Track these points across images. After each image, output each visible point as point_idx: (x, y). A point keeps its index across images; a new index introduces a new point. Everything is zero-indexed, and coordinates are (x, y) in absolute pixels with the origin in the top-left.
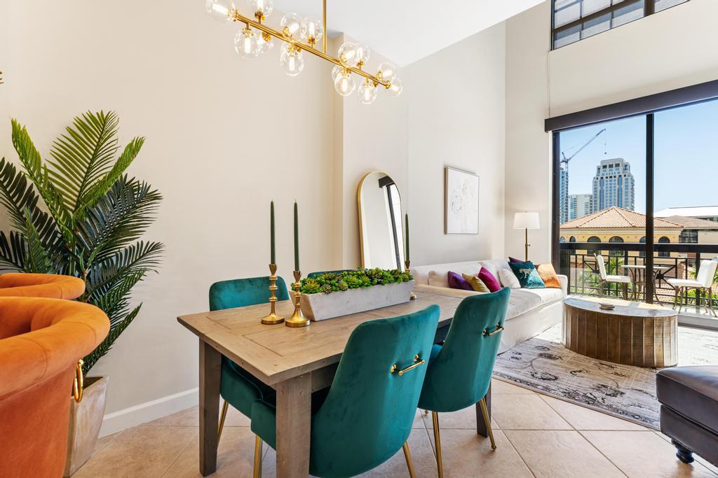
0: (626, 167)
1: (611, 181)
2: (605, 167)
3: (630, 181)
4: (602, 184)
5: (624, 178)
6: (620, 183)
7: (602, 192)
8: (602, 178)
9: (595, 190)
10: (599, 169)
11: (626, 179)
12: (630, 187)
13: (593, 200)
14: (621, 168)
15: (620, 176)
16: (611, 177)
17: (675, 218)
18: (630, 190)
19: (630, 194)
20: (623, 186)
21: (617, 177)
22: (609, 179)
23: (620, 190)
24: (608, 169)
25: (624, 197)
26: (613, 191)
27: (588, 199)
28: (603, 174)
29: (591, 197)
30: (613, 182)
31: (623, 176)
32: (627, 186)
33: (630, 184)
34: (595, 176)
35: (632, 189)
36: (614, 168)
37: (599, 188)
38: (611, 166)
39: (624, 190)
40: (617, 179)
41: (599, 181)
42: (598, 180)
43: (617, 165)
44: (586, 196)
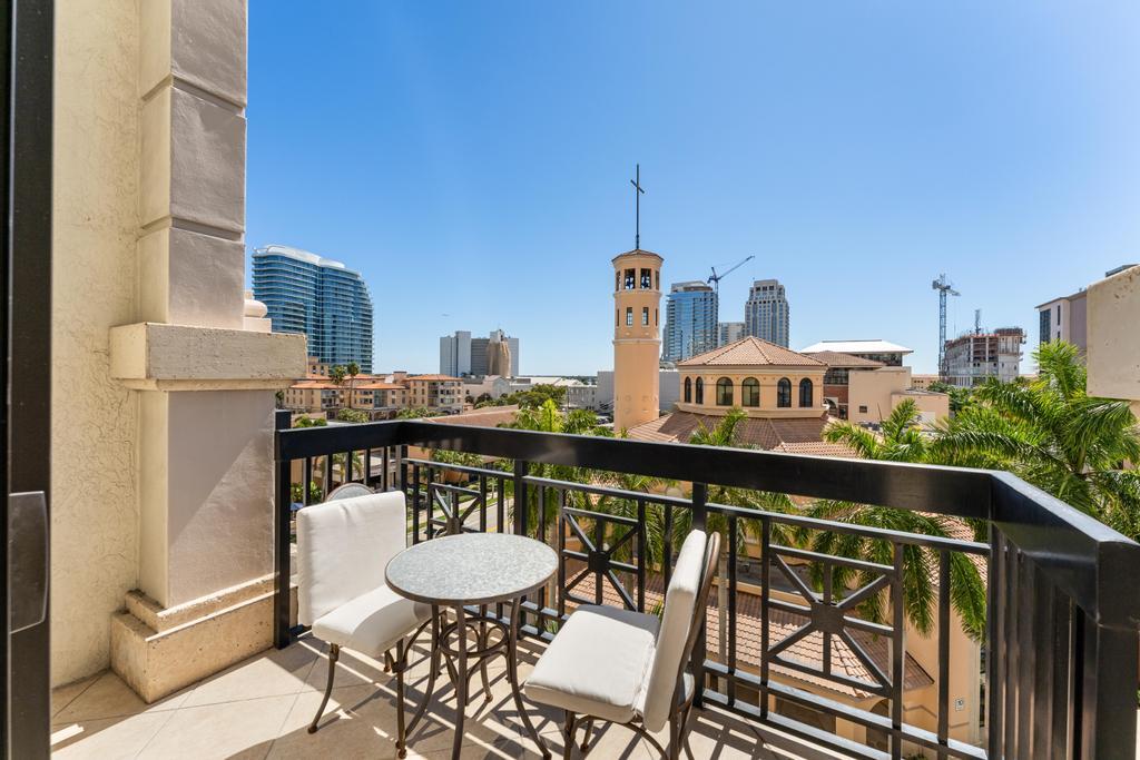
0: (781, 291)
1: (764, 307)
2: (758, 289)
3: (784, 308)
4: (755, 312)
5: (778, 304)
6: (774, 310)
7: (755, 319)
8: (755, 303)
9: (748, 317)
10: (752, 291)
11: (781, 306)
12: (784, 315)
13: (745, 327)
14: (775, 292)
15: (774, 301)
16: (764, 302)
17: (827, 354)
18: (784, 319)
19: (784, 324)
20: (778, 314)
21: (771, 302)
22: (762, 305)
23: (774, 318)
24: (761, 292)
25: (778, 327)
26: (767, 320)
27: (739, 329)
28: (756, 299)
29: (743, 325)
30: (767, 309)
31: (777, 302)
32: (781, 314)
33: (784, 312)
34: (748, 300)
35: (787, 318)
36: (768, 292)
37: (752, 315)
38: (765, 289)
39: (778, 320)
40: (771, 304)
41: (752, 307)
42: (751, 305)
43: (772, 288)
44: (738, 325)
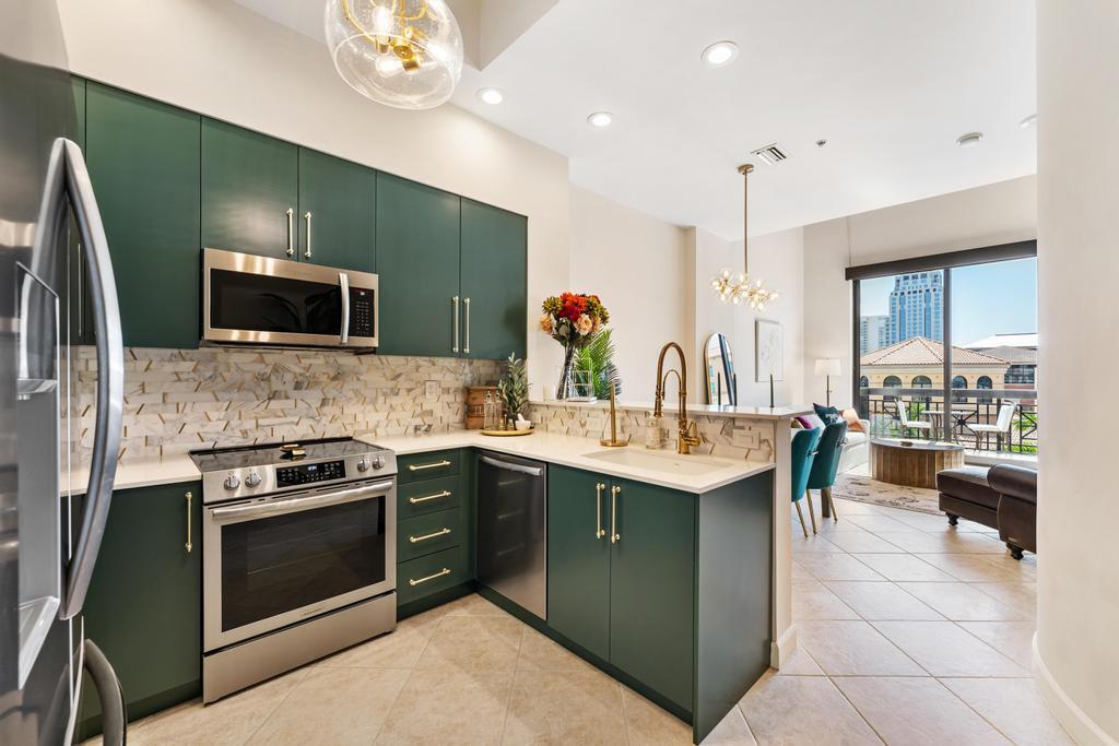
0: (936, 277)
1: (915, 297)
2: (906, 279)
3: (942, 297)
4: (902, 303)
5: (933, 293)
6: (928, 300)
7: (902, 312)
8: (903, 293)
9: (893, 310)
10: (897, 282)
11: (936, 295)
13: (891, 323)
14: (929, 280)
15: (927, 291)
16: (915, 292)
17: (1005, 350)
18: (942, 310)
19: (942, 315)
20: (932, 305)
21: (924, 291)
22: (912, 295)
23: (927, 310)
24: (910, 281)
25: (933, 320)
26: (918, 312)
27: (882, 323)
28: (904, 288)
29: (887, 319)
30: (918, 299)
31: (931, 291)
32: (937, 305)
34: (893, 290)
36: (919, 281)
37: (898, 308)
39: (933, 311)
40: (923, 294)
42: (898, 297)
43: (924, 276)
44: (880, 318)
